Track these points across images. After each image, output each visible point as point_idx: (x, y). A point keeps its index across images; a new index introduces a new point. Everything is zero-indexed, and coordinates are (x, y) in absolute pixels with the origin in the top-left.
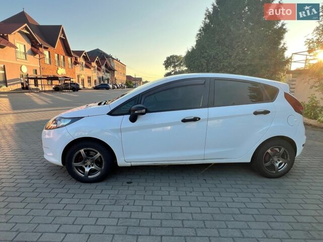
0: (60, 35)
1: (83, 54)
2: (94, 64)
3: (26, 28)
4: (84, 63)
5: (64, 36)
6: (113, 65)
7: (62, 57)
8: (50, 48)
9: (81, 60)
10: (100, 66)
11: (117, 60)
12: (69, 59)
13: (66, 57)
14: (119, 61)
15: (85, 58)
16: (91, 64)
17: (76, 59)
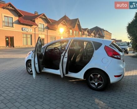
0: (77, 23)
1: (87, 30)
2: (92, 34)
3: (64, 22)
4: (87, 34)
5: (79, 23)
6: (103, 34)
7: (77, 32)
8: (73, 29)
9: (86, 33)
10: (96, 35)
11: (106, 31)
12: (80, 33)
13: (79, 32)
14: (108, 32)
15: (88, 32)
16: (91, 34)
17: (84, 32)
